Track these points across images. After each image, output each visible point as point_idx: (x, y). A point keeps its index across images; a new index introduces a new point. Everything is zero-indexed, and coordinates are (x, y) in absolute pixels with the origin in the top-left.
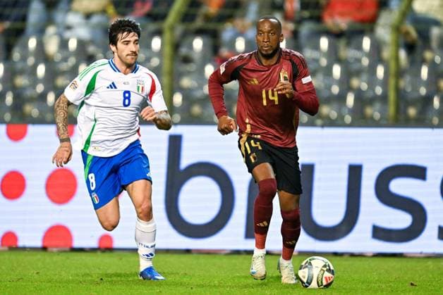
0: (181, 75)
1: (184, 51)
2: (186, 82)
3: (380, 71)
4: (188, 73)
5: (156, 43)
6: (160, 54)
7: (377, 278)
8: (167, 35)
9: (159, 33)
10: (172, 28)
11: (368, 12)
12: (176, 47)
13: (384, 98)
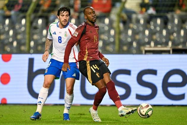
0: (33, 34)
1: (34, 24)
2: (35, 37)
3: (112, 32)
4: (36, 34)
5: (23, 21)
6: (25, 25)
7: (112, 115)
8: (28, 18)
9: (24, 17)
10: (30, 15)
11: (107, 8)
12: (31, 23)
13: (114, 43)
